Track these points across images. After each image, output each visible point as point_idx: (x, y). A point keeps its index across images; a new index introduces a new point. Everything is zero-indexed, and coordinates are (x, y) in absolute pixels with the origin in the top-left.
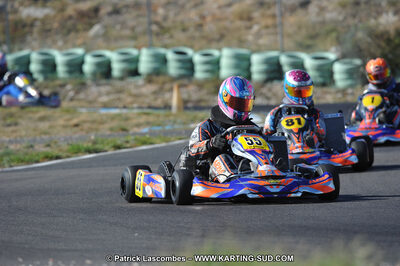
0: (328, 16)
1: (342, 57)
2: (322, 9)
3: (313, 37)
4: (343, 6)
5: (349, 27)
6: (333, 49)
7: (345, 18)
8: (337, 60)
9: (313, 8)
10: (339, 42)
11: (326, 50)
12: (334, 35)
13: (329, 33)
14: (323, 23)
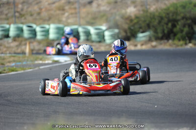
0: (102, 8)
1: (109, 29)
2: (99, 5)
3: (95, 18)
4: (109, 3)
5: (112, 14)
6: (104, 24)
7: (110, 10)
8: (106, 30)
9: (94, 4)
10: (107, 21)
11: (101, 25)
12: (105, 18)
13: (103, 16)
14: (100, 12)
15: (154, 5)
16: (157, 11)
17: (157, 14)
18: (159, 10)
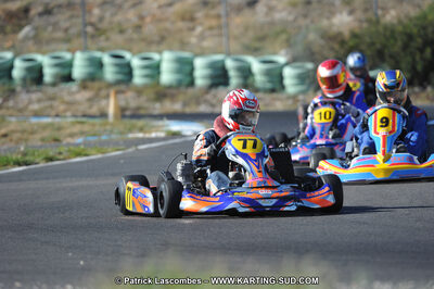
0: (278, 16)
1: (293, 61)
2: (271, 9)
3: (262, 39)
4: (294, 5)
5: (300, 28)
6: (283, 52)
7: (295, 20)
8: (287, 64)
9: (261, 8)
10: (289, 44)
11: (275, 53)
12: (284, 37)
13: (278, 34)
14: (272, 23)
15: (394, 8)
16: (400, 22)
17: (400, 28)
18: (406, 21)
